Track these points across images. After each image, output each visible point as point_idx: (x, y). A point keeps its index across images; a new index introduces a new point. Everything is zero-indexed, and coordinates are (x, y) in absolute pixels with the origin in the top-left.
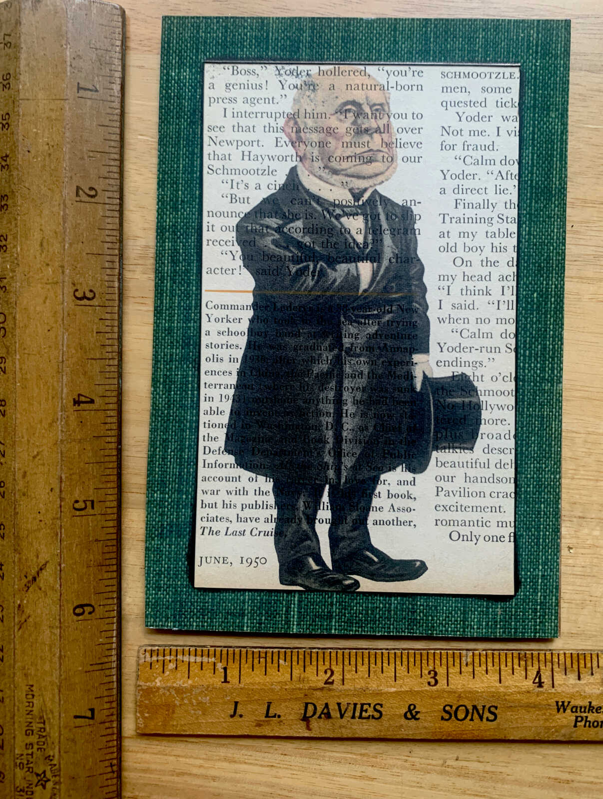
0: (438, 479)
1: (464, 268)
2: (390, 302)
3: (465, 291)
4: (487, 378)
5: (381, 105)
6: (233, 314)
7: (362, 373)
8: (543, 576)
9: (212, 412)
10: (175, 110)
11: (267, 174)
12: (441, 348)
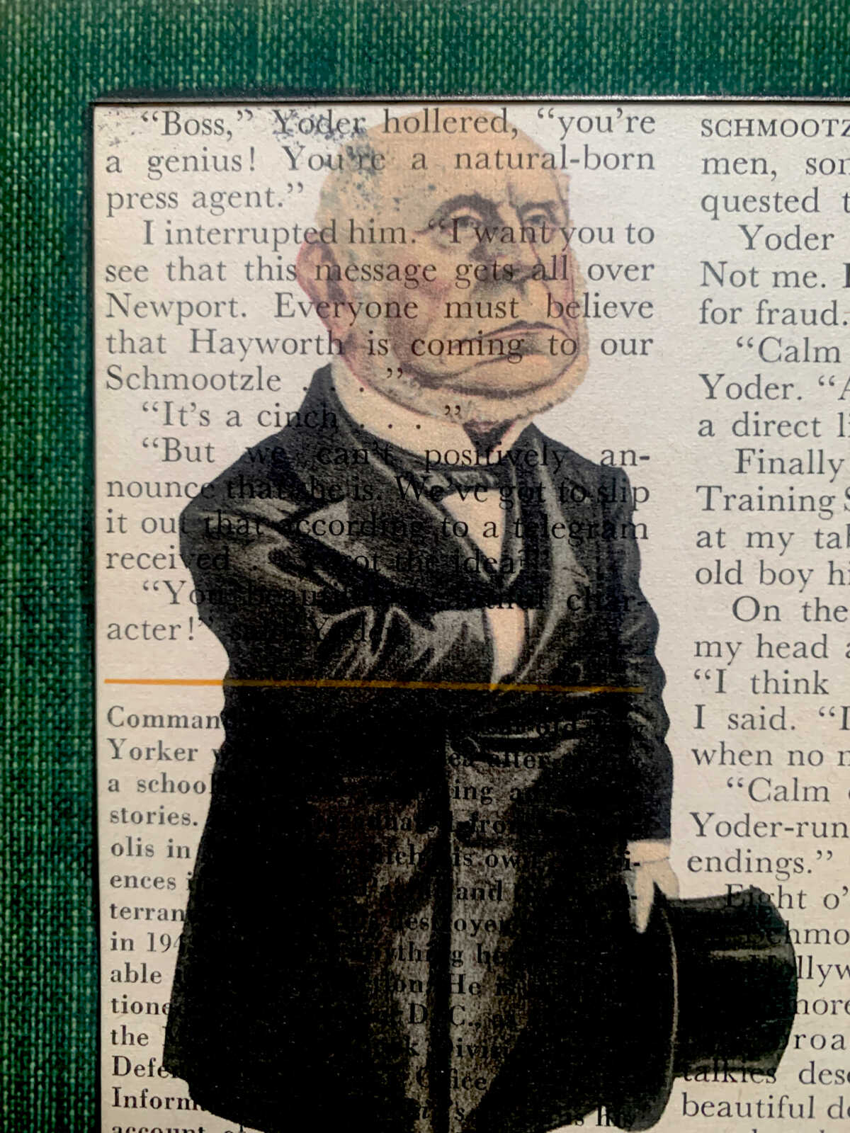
1: (760, 625)
2: (574, 709)
3: (764, 683)
4: (813, 901)
5: (547, 206)
6: (174, 739)
7: (499, 887)
9: (132, 976)
10: (23, 229)
11: (257, 386)
12: (702, 827)
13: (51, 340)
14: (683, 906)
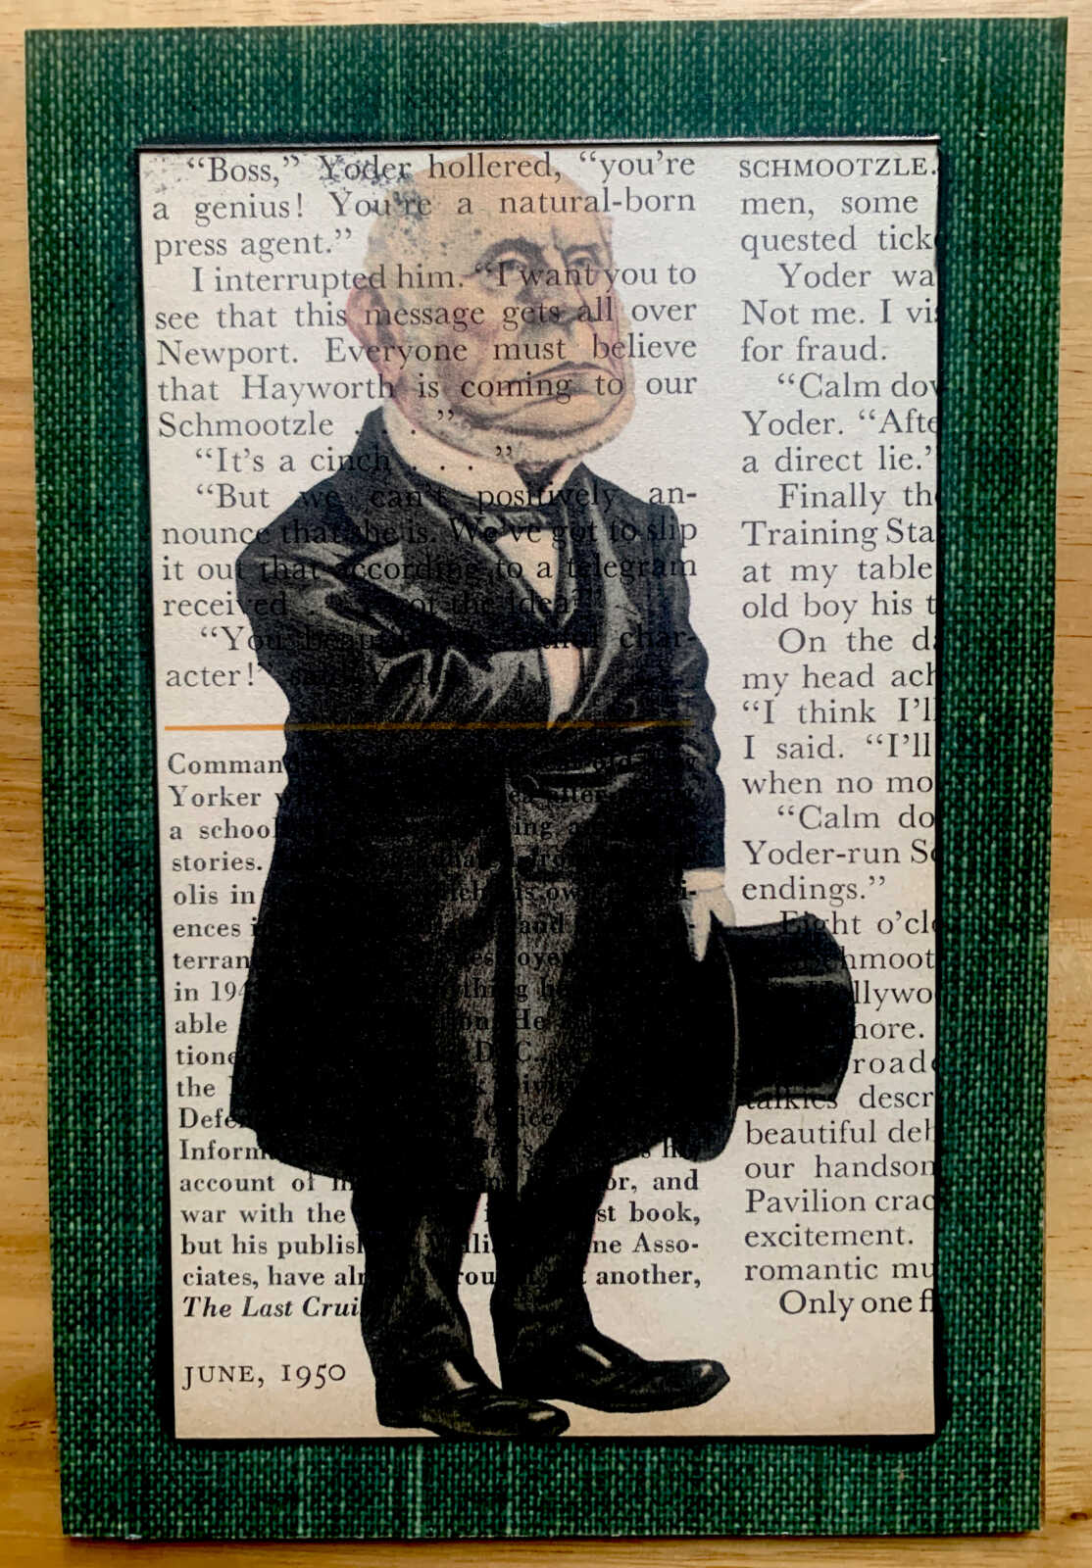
0: (753, 1171)
1: (805, 656)
2: (628, 743)
3: (812, 713)
4: (867, 926)
5: (591, 248)
6: (236, 784)
7: (560, 920)
8: (1002, 1388)
9: (197, 1027)
10: (71, 277)
11: (309, 430)
12: (755, 855)
13: (102, 388)
14: (740, 934)
